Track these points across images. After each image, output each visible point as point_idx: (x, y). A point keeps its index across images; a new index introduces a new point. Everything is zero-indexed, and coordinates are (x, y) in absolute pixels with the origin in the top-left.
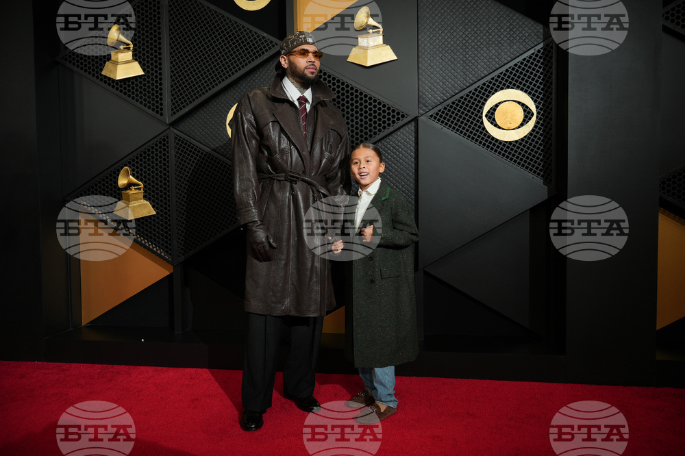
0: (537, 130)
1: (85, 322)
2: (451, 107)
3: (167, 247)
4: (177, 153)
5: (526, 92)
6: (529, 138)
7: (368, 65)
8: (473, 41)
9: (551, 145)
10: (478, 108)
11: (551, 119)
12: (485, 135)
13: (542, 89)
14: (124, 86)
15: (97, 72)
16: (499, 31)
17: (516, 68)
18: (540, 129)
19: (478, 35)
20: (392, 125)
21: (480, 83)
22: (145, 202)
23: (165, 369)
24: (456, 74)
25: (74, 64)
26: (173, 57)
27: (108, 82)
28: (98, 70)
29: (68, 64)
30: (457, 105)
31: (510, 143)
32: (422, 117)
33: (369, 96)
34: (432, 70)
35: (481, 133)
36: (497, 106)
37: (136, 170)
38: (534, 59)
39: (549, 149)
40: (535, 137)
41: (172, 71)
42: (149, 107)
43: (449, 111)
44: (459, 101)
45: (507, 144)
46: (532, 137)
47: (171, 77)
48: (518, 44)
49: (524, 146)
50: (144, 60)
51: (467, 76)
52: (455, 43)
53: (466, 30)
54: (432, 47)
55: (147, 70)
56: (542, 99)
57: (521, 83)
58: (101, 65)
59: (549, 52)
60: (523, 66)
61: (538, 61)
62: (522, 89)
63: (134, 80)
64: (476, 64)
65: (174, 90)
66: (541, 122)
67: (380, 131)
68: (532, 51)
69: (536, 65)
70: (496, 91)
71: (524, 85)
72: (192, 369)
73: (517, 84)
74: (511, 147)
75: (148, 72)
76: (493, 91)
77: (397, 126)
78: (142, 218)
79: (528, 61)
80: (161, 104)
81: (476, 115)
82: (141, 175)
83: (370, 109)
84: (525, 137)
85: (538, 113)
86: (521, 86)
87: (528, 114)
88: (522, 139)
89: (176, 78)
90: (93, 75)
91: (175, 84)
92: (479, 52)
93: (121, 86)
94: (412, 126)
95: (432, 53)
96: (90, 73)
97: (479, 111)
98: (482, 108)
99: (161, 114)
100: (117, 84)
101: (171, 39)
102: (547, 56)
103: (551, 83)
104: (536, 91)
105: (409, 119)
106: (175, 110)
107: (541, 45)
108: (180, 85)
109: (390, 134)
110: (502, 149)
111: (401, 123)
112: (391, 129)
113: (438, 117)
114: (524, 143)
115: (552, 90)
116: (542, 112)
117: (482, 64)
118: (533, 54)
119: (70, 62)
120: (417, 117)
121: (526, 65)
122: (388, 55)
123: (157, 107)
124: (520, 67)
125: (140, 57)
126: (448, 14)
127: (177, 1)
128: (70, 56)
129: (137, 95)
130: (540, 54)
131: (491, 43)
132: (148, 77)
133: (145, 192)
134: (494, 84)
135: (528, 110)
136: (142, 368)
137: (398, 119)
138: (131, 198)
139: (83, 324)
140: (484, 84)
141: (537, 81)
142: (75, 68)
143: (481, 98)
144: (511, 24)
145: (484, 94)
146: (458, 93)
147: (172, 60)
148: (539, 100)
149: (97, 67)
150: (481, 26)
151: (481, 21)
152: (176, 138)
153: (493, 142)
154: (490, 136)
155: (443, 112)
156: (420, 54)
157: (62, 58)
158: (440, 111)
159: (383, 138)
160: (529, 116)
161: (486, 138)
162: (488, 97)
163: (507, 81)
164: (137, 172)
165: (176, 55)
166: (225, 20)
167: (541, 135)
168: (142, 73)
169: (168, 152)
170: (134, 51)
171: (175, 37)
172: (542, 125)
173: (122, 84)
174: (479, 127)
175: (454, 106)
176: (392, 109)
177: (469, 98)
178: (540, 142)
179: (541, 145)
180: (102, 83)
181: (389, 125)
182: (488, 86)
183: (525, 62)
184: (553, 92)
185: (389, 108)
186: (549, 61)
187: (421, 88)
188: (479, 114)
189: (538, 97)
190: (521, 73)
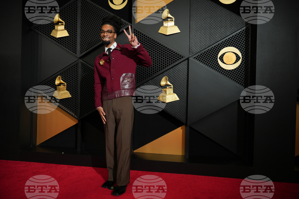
0: (242, 65)
1: (38, 144)
2: (204, 54)
3: (75, 112)
4: (82, 70)
5: (237, 48)
6: (238, 69)
7: (168, 34)
8: (214, 25)
9: (248, 72)
10: (216, 55)
11: (248, 61)
12: (218, 67)
13: (245, 47)
14: (60, 40)
15: (49, 34)
16: (226, 21)
17: (233, 38)
18: (243, 65)
19: (217, 23)
20: (177, 61)
21: (217, 44)
22: (67, 91)
23: (72, 166)
24: (206, 39)
25: (39, 30)
26: (82, 28)
27: (53, 38)
28: (49, 33)
29: (36, 30)
30: (207, 53)
31: (230, 70)
32: (191, 58)
33: (167, 48)
34: (196, 38)
35: (217, 66)
36: (224, 54)
37: (64, 77)
38: (241, 34)
39: (247, 74)
40: (241, 68)
41: (81, 35)
42: (71, 50)
43: (203, 55)
44: (208, 51)
45: (228, 71)
46: (240, 68)
47: (81, 37)
48: (234, 27)
49: (236, 72)
50: (69, 29)
51: (211, 40)
52: (206, 26)
53: (211, 20)
54: (196, 27)
55: (70, 34)
56: (244, 52)
57: (235, 44)
58: (50, 31)
59: (248, 31)
60: (236, 37)
61: (243, 35)
62: (235, 47)
63: (64, 38)
64: (215, 35)
65: (82, 43)
66: (244, 62)
67: (172, 63)
68: (240, 30)
69: (242, 37)
70: (224, 47)
71: (237, 45)
72: (84, 167)
73: (234, 45)
74: (230, 72)
75: (71, 35)
76: (222, 47)
77: (179, 61)
78: (65, 99)
79: (238, 35)
80: (76, 49)
81: (215, 58)
82: (66, 79)
83: (168, 54)
84: (237, 68)
85: (243, 58)
86: (235, 45)
87: (238, 58)
88: (235, 69)
89: (83, 38)
90: (47, 35)
91: (82, 40)
92: (217, 30)
93: (59, 41)
94: (186, 62)
95: (196, 30)
96: (45, 34)
97: (216, 56)
98: (217, 55)
99: (76, 53)
100: (57, 39)
101: (82, 21)
102: (247, 32)
103: (249, 45)
104: (242, 48)
105: (185, 58)
106: (82, 52)
107: (245, 28)
108: (85, 41)
109: (176, 65)
110: (226, 73)
111: (181, 60)
112: (177, 63)
113: (198, 58)
114: (236, 71)
115: (249, 48)
116: (244, 57)
117: (218, 35)
118: (241, 32)
119: (37, 29)
120: (188, 58)
121: (237, 36)
122: (176, 30)
123: (74, 50)
124: (235, 37)
125: (67, 28)
126: (204, 13)
127: (84, 1)
128: (37, 27)
129: (65, 45)
130: (244, 32)
131: (222, 26)
132: (71, 37)
133: (67, 87)
134: (223, 44)
135: (238, 56)
136: (62, 165)
137: (180, 58)
138: (61, 90)
139: (37, 145)
140: (219, 44)
141: (242, 44)
142: (39, 32)
143: (217, 50)
144: (231, 18)
145: (218, 49)
146: (207, 48)
147: (82, 30)
148: (243, 52)
149: (49, 32)
150: (218, 19)
151: (218, 16)
152: (82, 64)
153: (222, 70)
154: (221, 67)
155: (200, 56)
156: (191, 30)
157: (34, 28)
158: (199, 55)
159: (173, 67)
160: (239, 59)
161: (219, 68)
162: (220, 50)
163: (229, 43)
164: (64, 78)
165: (83, 28)
166: (105, 13)
167: (244, 67)
168: (68, 35)
169: (78, 70)
170: (65, 25)
171: (83, 20)
172: (244, 63)
173: (59, 39)
174: (216, 63)
175: (205, 53)
176: (177, 54)
177: (212, 50)
178: (243, 70)
179: (243, 72)
180: (51, 39)
181: (176, 61)
182: (220, 45)
183: (237, 35)
184: (250, 48)
185: (176, 54)
186: (248, 35)
187: (190, 45)
188: (216, 57)
189: (243, 51)
190: (235, 40)
